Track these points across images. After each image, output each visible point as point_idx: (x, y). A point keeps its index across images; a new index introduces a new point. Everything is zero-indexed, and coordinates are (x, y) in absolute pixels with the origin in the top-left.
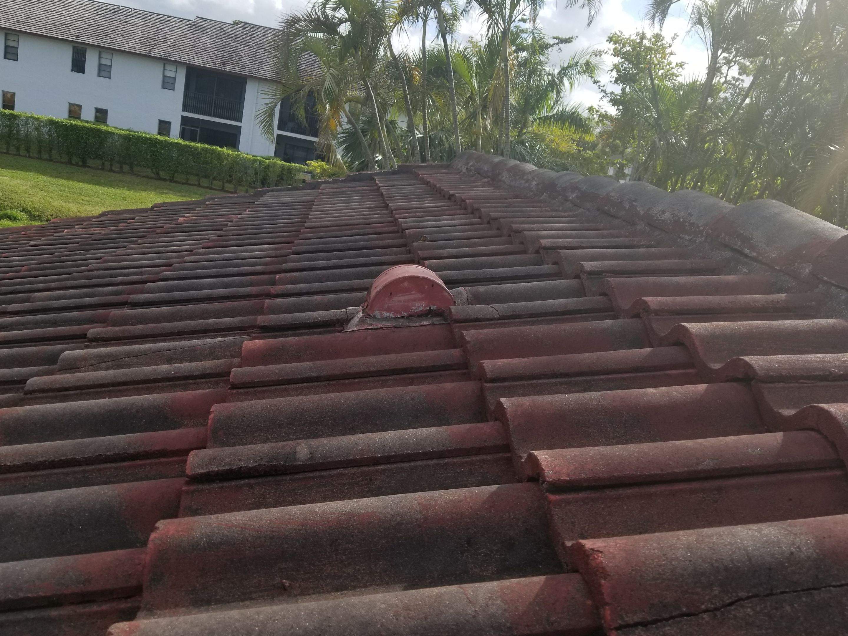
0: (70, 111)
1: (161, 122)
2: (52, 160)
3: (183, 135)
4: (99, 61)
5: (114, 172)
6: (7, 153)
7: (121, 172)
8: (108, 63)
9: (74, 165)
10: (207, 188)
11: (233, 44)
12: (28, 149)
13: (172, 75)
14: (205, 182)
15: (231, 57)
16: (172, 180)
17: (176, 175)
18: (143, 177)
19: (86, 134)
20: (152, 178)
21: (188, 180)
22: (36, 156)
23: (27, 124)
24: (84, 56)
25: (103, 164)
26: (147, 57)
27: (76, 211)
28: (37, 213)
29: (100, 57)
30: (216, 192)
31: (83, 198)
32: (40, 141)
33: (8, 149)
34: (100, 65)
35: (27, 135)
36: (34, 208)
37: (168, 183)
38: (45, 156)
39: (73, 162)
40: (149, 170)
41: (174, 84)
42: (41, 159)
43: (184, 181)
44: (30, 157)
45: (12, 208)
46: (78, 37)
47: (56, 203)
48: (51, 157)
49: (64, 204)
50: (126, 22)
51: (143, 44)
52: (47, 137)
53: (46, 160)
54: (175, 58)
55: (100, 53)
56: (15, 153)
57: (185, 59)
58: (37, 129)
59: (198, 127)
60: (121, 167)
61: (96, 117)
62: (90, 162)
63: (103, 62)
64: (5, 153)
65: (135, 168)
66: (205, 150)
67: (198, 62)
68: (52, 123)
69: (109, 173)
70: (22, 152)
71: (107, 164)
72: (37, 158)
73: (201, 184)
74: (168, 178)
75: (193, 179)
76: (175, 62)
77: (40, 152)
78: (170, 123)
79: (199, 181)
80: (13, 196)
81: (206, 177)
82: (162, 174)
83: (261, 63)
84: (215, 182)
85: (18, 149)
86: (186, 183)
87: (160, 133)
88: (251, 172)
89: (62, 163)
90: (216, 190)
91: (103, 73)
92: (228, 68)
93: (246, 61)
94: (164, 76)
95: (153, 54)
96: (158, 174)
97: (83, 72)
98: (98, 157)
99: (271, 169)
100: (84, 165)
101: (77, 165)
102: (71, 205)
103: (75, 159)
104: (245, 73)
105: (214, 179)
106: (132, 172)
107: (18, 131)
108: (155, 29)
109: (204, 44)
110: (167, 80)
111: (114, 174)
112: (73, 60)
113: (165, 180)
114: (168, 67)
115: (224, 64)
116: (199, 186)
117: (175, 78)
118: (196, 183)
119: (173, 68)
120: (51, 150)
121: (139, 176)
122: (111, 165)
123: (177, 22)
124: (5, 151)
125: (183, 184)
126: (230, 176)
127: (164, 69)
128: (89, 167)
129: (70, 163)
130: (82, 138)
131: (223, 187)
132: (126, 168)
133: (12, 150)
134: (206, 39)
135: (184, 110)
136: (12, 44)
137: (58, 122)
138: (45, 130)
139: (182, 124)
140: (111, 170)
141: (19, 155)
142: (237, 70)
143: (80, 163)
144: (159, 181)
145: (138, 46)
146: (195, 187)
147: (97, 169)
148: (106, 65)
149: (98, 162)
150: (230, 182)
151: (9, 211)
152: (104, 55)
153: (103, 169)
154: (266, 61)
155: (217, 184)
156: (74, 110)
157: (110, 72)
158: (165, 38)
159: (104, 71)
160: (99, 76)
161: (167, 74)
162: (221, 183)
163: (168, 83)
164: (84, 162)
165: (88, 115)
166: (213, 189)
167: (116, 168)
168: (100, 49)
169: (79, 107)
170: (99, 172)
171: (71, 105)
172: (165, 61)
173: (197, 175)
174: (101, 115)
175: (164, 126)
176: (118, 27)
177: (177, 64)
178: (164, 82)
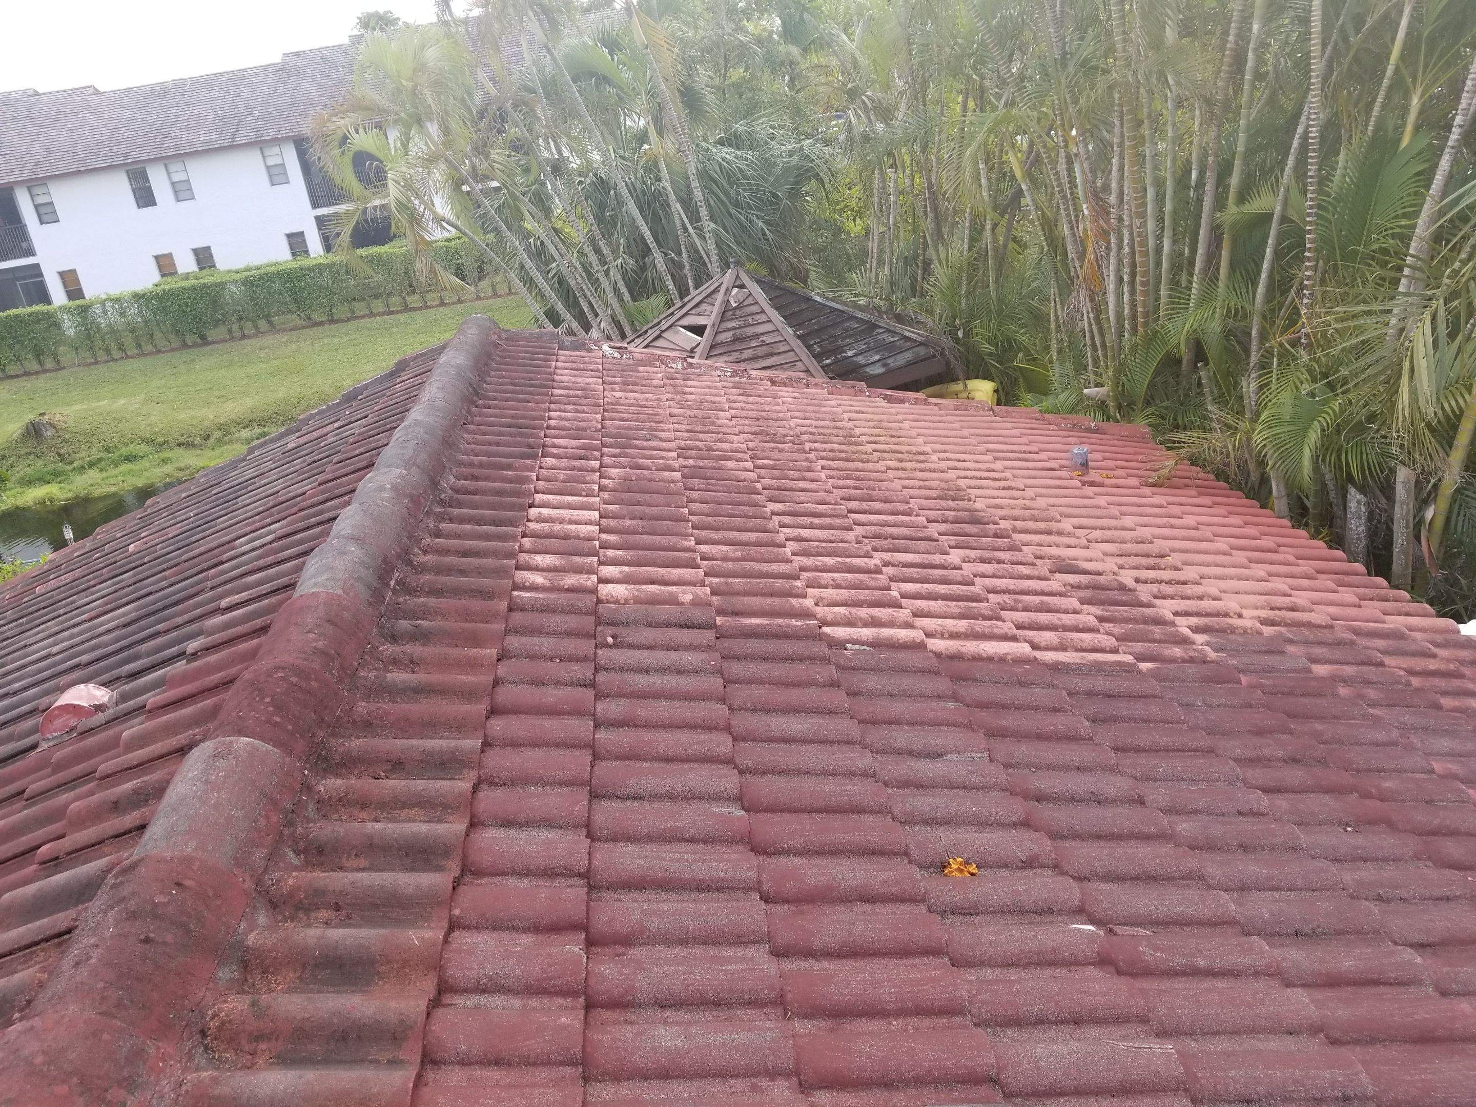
0: (160, 268)
1: (289, 236)
2: (159, 352)
3: (325, 247)
4: (170, 178)
5: (249, 337)
6: (96, 363)
7: (259, 333)
8: (183, 177)
9: (190, 347)
10: (384, 314)
12: (121, 348)
13: (276, 160)
14: (378, 305)
16: (332, 321)
17: (334, 310)
18: (291, 330)
20: (303, 328)
21: (352, 311)
22: (136, 352)
23: (105, 312)
24: (147, 179)
25: (230, 331)
26: (232, 147)
27: (212, 417)
28: (161, 440)
29: (169, 174)
30: (398, 316)
31: (216, 393)
32: (132, 330)
33: (94, 355)
34: (173, 184)
35: (111, 328)
36: (155, 433)
37: (327, 327)
38: (148, 348)
39: (189, 343)
40: (295, 316)
42: (144, 355)
43: (349, 315)
44: (128, 357)
45: (126, 445)
46: (126, 156)
47: (182, 416)
48: (155, 346)
49: (193, 412)
50: (187, 104)
51: (220, 131)
52: (139, 320)
53: (152, 353)
54: (272, 134)
55: (166, 166)
56: (105, 358)
57: (285, 133)
58: (122, 314)
60: (256, 327)
61: (198, 263)
62: (212, 335)
63: (176, 177)
64: (92, 364)
65: (275, 321)
67: (308, 127)
68: (138, 297)
69: (242, 342)
70: (116, 354)
71: (235, 327)
72: (138, 355)
73: (374, 311)
74: (325, 319)
75: (360, 308)
76: (273, 140)
77: (139, 346)
78: (301, 234)
79: (369, 307)
80: (121, 426)
81: (376, 296)
82: (316, 317)
84: (391, 301)
85: (108, 351)
86: (354, 318)
87: (293, 256)
89: (173, 350)
90: (397, 312)
91: (182, 195)
94: (268, 168)
95: (239, 140)
96: (309, 318)
97: (154, 203)
98: (218, 323)
100: (205, 341)
101: (195, 345)
102: (204, 410)
103: (190, 339)
105: (390, 295)
106: (273, 328)
107: (98, 326)
108: (229, 99)
109: (307, 96)
110: (274, 171)
111: (249, 342)
112: (134, 190)
113: (321, 324)
116: (372, 315)
117: (283, 165)
118: (367, 312)
119: (276, 150)
120: (152, 336)
121: (284, 330)
122: (241, 328)
123: (256, 74)
124: (92, 360)
125: (349, 320)
126: (411, 284)
127: (264, 157)
128: (212, 342)
129: (185, 346)
130: (186, 304)
131: (406, 305)
132: (262, 324)
133: (101, 355)
134: (306, 87)
135: (315, 204)
136: (41, 200)
137: (145, 293)
138: (133, 311)
139: (319, 229)
140: (244, 337)
141: (113, 360)
143: (199, 341)
144: (316, 329)
145: (215, 136)
146: (366, 320)
147: (225, 341)
148: (181, 181)
149: (220, 332)
150: (412, 293)
151: (124, 451)
152: (172, 169)
153: (232, 339)
155: (395, 302)
156: (165, 264)
157: (190, 189)
158: (247, 107)
159: (182, 192)
160: (178, 200)
161: (271, 162)
162: (399, 299)
163: (276, 175)
164: (203, 337)
165: (186, 264)
166: (392, 313)
167: (249, 329)
168: (165, 160)
169: (169, 256)
170: (227, 345)
171: (157, 258)
172: (260, 144)
173: (364, 299)
174: (203, 257)
175: (296, 241)
176: (177, 116)
177: (277, 141)
178: (271, 176)
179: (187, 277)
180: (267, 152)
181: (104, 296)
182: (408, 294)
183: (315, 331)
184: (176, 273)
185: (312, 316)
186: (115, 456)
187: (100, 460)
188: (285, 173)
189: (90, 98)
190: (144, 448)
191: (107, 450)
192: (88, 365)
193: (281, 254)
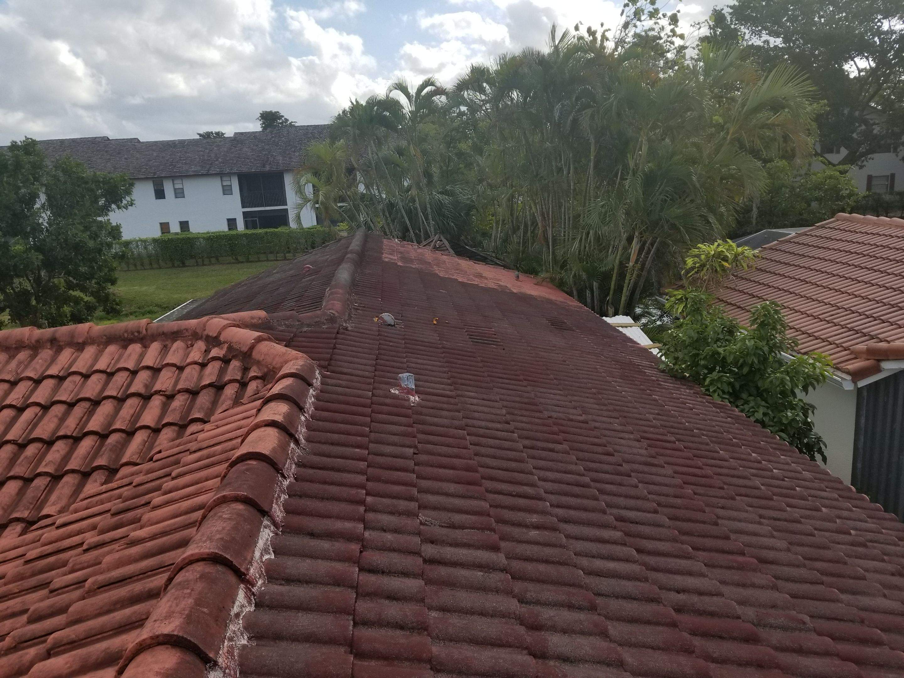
0: (162, 229)
1: (229, 220)
2: (160, 268)
3: (247, 227)
4: (174, 187)
5: (205, 265)
7: (210, 264)
8: (181, 186)
9: (176, 267)
10: (274, 260)
11: (267, 147)
12: (142, 265)
13: (228, 183)
14: (271, 257)
15: (268, 159)
16: (248, 261)
17: (250, 256)
18: (228, 264)
19: (180, 243)
20: (233, 263)
21: (259, 258)
22: (149, 267)
23: (137, 246)
24: (162, 185)
25: (197, 262)
26: (207, 175)
28: (165, 306)
29: (174, 184)
32: (149, 256)
33: (128, 267)
34: (175, 190)
35: (139, 255)
37: (245, 264)
38: (155, 266)
39: (176, 265)
40: (230, 258)
42: (153, 269)
43: (257, 260)
44: (145, 269)
46: (155, 174)
47: (176, 296)
48: (159, 266)
49: (180, 295)
51: (202, 166)
52: (153, 252)
53: (157, 268)
54: (227, 171)
55: (173, 180)
56: (134, 269)
57: (235, 170)
58: (146, 248)
59: (256, 217)
60: (210, 261)
61: (181, 228)
62: (187, 263)
63: (177, 186)
65: (220, 258)
66: (266, 233)
67: (245, 169)
68: (155, 241)
69: (203, 267)
70: (139, 267)
71: (200, 261)
72: (150, 269)
74: (244, 260)
75: (263, 257)
76: (228, 173)
77: (151, 264)
78: (235, 219)
80: (146, 298)
81: (271, 253)
82: (240, 259)
83: (291, 158)
84: (278, 255)
85: (135, 265)
86: (259, 261)
87: (230, 229)
88: (303, 241)
89: (168, 268)
90: (281, 260)
92: (267, 168)
93: (280, 158)
94: (223, 186)
95: (211, 172)
96: (237, 259)
97: (164, 198)
98: (192, 257)
99: (315, 235)
100: (184, 265)
101: (179, 266)
103: (177, 263)
104: (281, 168)
105: (277, 253)
106: (218, 262)
107: (132, 252)
108: (207, 152)
109: (246, 154)
110: (226, 188)
111: (207, 267)
112: (155, 190)
113: (242, 262)
114: (224, 179)
115: (264, 166)
116: (268, 260)
117: (231, 186)
118: (266, 259)
119: (228, 178)
120: (159, 260)
121: (223, 264)
122: (203, 261)
123: (221, 141)
124: (126, 269)
125: (256, 262)
126: (288, 248)
127: (222, 181)
128: (187, 266)
129: (173, 266)
130: (178, 246)
131: (285, 256)
132: (213, 260)
133: (132, 267)
134: (246, 150)
135: (243, 207)
137: (159, 239)
138: (150, 248)
139: (244, 218)
140: (204, 265)
141: (137, 270)
142: (274, 169)
143: (181, 265)
144: (240, 264)
145: (199, 169)
146: (265, 263)
147: (193, 266)
148: (179, 188)
149: (192, 261)
150: (289, 252)
151: (147, 309)
152: (175, 182)
153: (197, 265)
154: (294, 155)
155: (280, 255)
156: (165, 227)
157: (183, 193)
158: (216, 157)
159: (179, 194)
160: (176, 197)
161: (225, 184)
162: (283, 254)
163: (227, 191)
164: (183, 263)
165: (175, 228)
166: (278, 260)
167: (206, 261)
168: (173, 178)
169: (168, 224)
170: (196, 268)
171: (161, 224)
172: (221, 175)
173: (265, 253)
174: (184, 225)
175: (232, 223)
176: (180, 157)
177: (230, 174)
178: (224, 190)
179: (177, 234)
181: (137, 239)
182: (287, 252)
183: (239, 266)
184: (169, 232)
185: (239, 258)
186: (143, 311)
187: (135, 312)
188: (231, 189)
189: (136, 144)
190: (156, 309)
191: (139, 308)
192: (125, 271)
193: (224, 227)
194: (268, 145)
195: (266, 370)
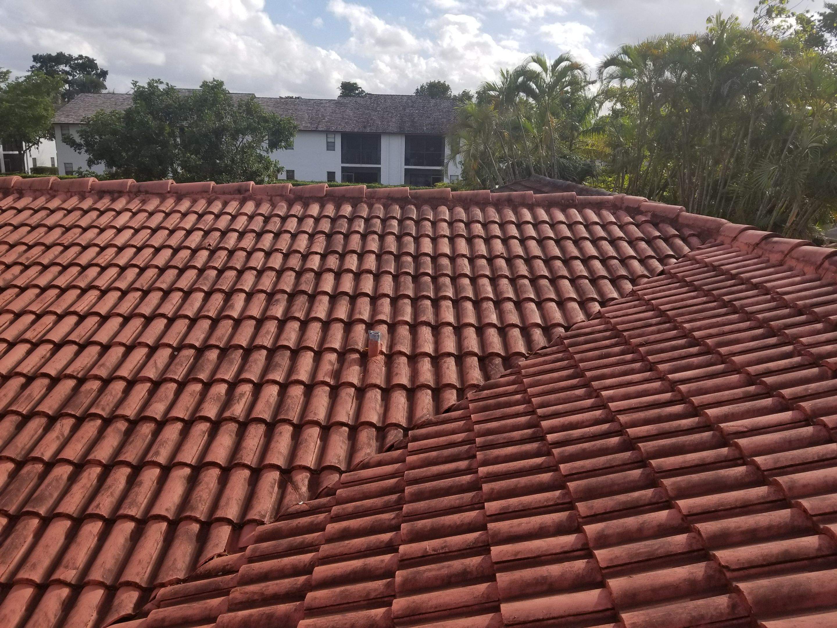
1: (329, 173)
3: (343, 180)
11: (367, 111)
13: (332, 140)
15: (368, 122)
26: (315, 131)
41: (334, 146)
50: (296, 109)
51: (311, 123)
54: (333, 129)
57: (340, 129)
59: (352, 173)
61: (287, 176)
67: (348, 129)
76: (333, 131)
78: (334, 173)
83: (388, 122)
87: (329, 181)
92: (368, 130)
93: (378, 122)
94: (327, 142)
95: (320, 128)
104: (380, 130)
108: (314, 111)
109: (349, 116)
110: (329, 144)
115: (365, 127)
117: (334, 143)
119: (333, 136)
123: (327, 103)
127: (327, 138)
134: (349, 112)
135: (342, 162)
139: (342, 172)
142: (374, 130)
145: (309, 125)
154: (391, 121)
157: (292, 145)
158: (323, 116)
161: (329, 140)
163: (330, 147)
172: (327, 132)
174: (290, 174)
175: (331, 176)
176: (292, 114)
177: (335, 132)
178: (327, 146)
180: (329, 136)
193: (324, 179)
194: (368, 109)
195: (699, 230)
